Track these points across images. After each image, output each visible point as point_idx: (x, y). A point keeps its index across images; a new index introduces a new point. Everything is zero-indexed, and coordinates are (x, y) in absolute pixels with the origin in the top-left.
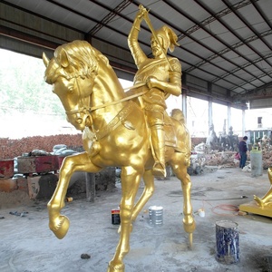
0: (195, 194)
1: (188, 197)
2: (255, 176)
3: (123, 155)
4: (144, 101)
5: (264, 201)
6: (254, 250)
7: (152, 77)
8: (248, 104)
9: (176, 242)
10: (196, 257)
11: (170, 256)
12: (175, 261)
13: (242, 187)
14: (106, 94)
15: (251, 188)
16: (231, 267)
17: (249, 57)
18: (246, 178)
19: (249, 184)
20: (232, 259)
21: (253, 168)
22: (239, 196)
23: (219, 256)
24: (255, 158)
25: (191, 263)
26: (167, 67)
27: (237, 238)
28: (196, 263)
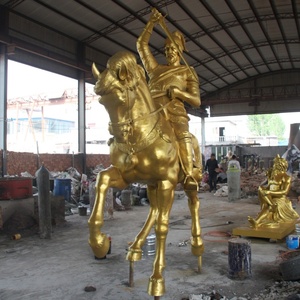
0: (175, 224)
1: (197, 218)
2: (233, 200)
3: (163, 168)
4: (169, 112)
5: (257, 222)
6: (260, 266)
7: (175, 87)
8: (208, 110)
9: (181, 269)
10: (208, 278)
11: (182, 280)
12: (190, 284)
13: (223, 213)
14: (145, 106)
15: (232, 213)
16: (246, 281)
17: (211, 51)
18: (222, 203)
19: (229, 209)
20: (245, 274)
21: (231, 190)
22: (224, 222)
23: (233, 273)
24: (232, 178)
25: (206, 283)
26: (185, 76)
27: (250, 253)
28: (211, 282)
